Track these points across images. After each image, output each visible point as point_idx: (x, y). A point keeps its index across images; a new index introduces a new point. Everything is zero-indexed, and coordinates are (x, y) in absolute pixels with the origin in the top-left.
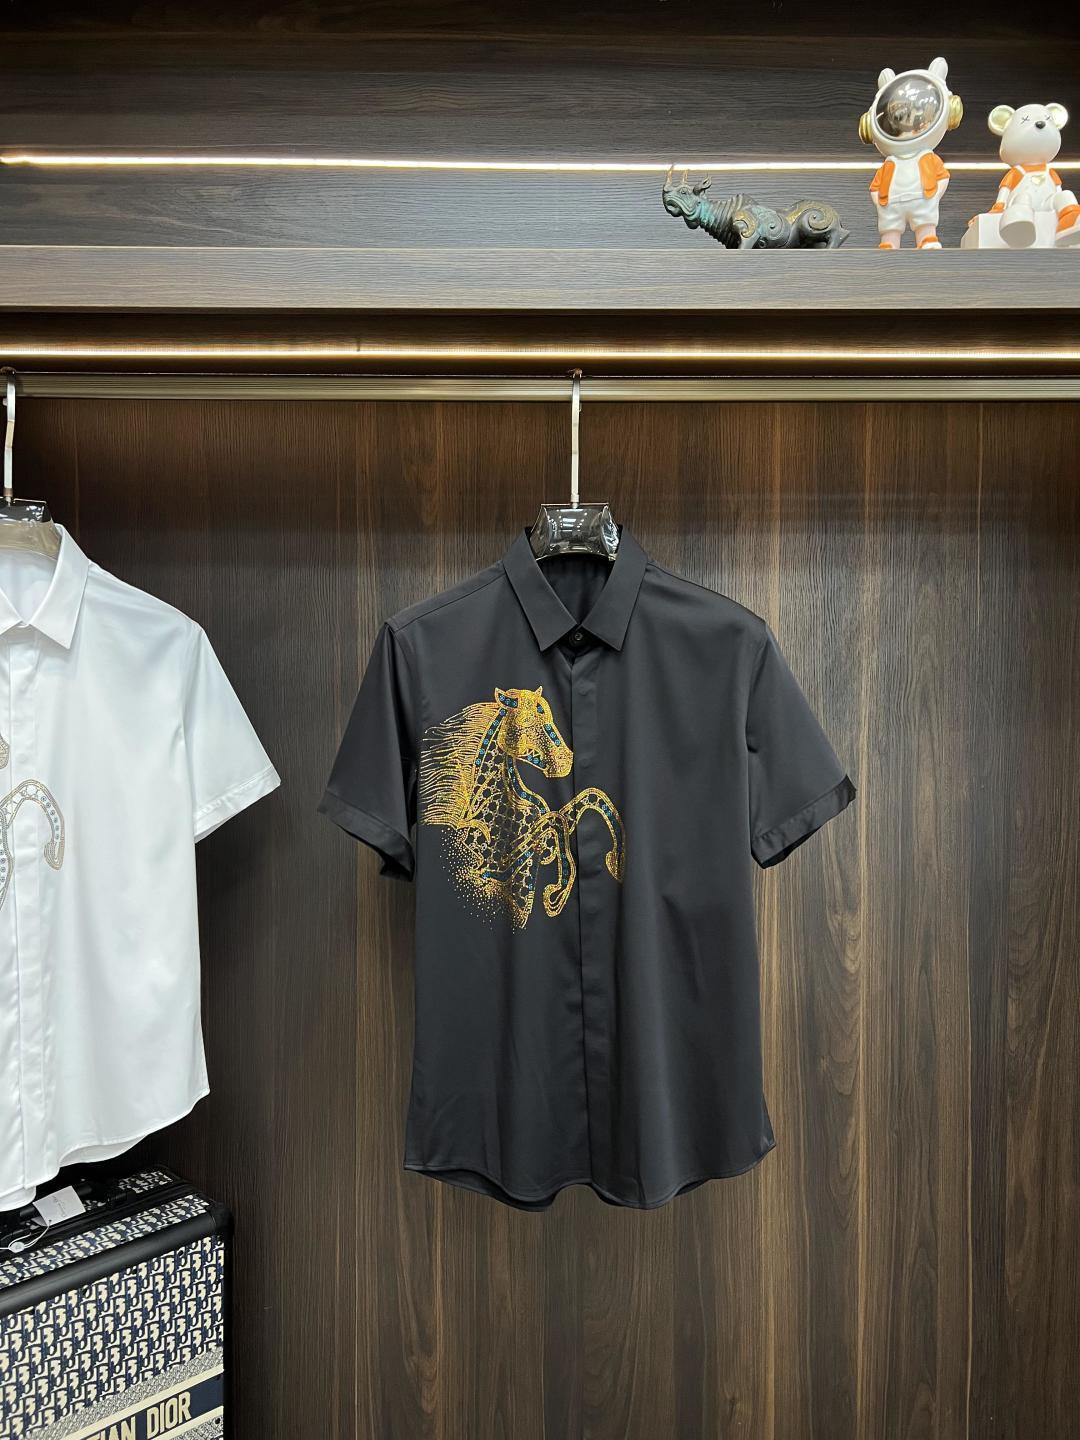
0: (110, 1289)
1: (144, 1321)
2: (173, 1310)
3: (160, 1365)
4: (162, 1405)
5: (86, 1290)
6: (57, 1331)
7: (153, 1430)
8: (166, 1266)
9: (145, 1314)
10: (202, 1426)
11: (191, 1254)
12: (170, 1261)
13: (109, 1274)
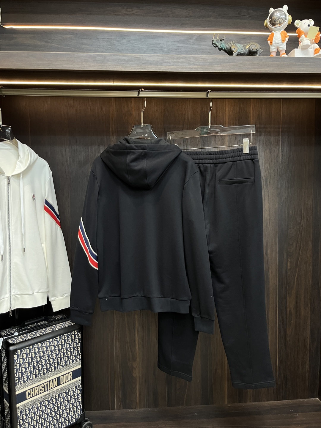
0: (50, 343)
1: (59, 352)
2: (67, 350)
3: (64, 364)
4: (65, 375)
5: (43, 343)
6: (35, 354)
7: (62, 382)
8: (65, 338)
9: (59, 351)
10: (75, 382)
11: (72, 335)
12: (66, 336)
13: (49, 339)
